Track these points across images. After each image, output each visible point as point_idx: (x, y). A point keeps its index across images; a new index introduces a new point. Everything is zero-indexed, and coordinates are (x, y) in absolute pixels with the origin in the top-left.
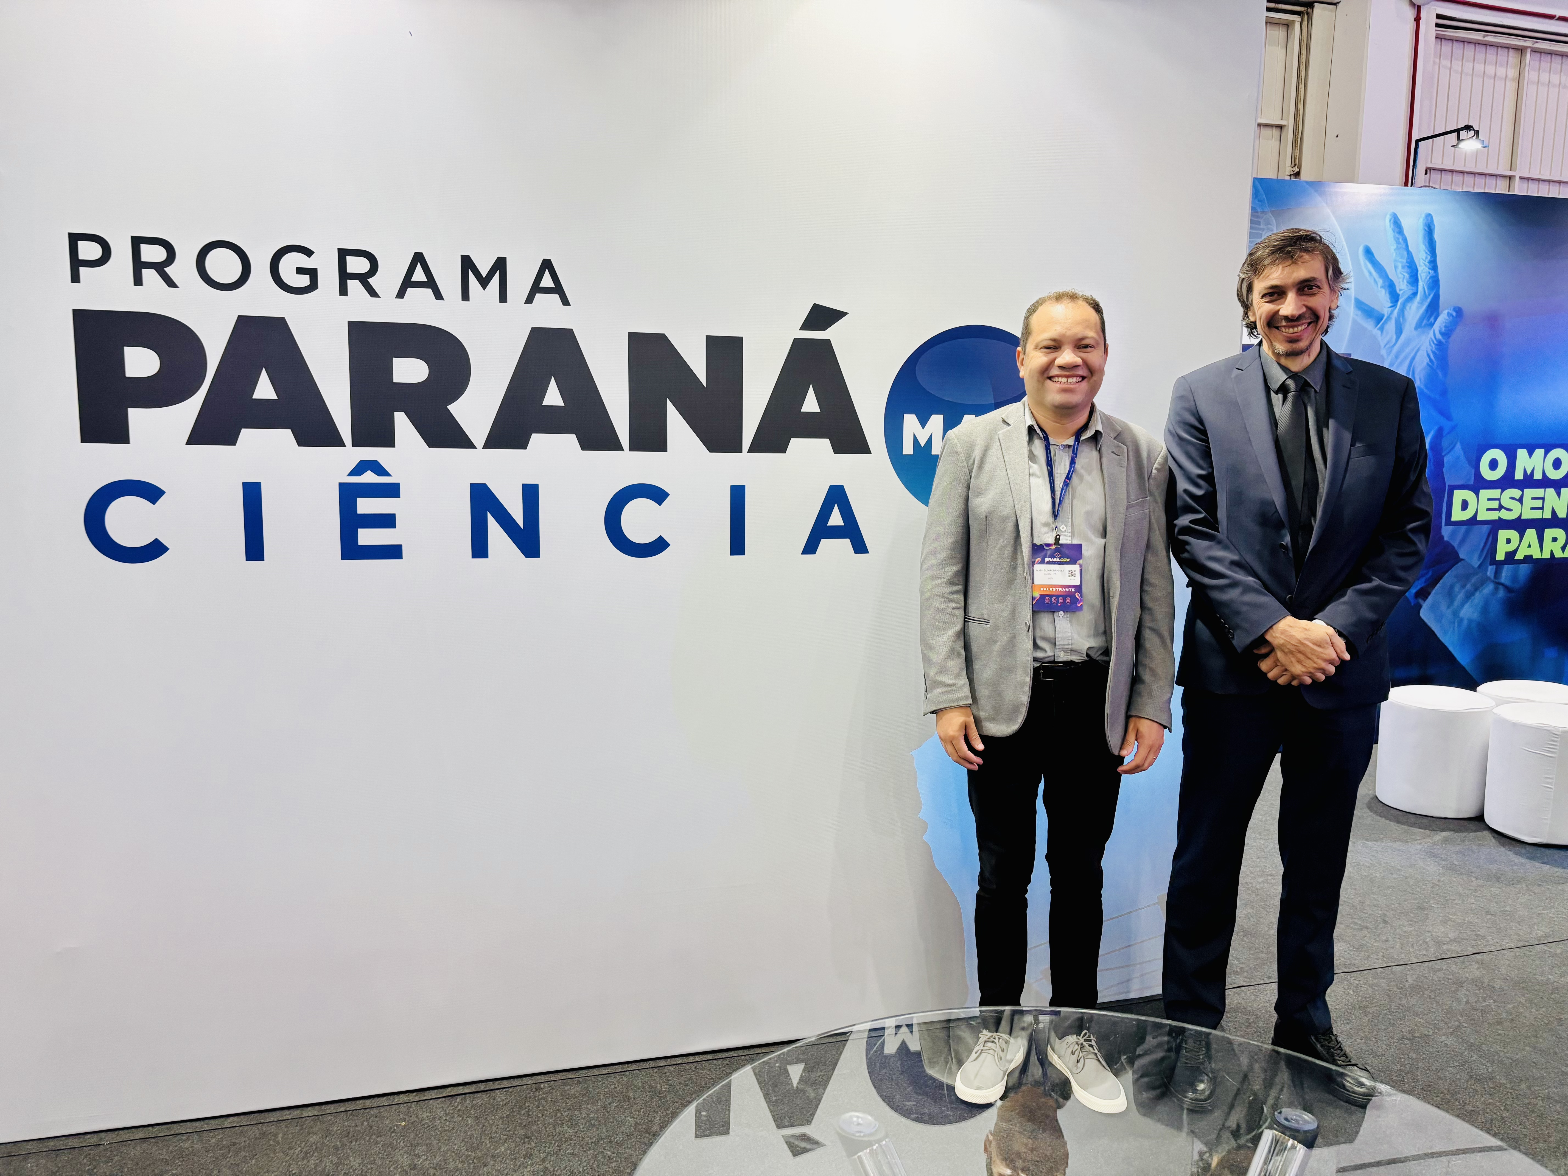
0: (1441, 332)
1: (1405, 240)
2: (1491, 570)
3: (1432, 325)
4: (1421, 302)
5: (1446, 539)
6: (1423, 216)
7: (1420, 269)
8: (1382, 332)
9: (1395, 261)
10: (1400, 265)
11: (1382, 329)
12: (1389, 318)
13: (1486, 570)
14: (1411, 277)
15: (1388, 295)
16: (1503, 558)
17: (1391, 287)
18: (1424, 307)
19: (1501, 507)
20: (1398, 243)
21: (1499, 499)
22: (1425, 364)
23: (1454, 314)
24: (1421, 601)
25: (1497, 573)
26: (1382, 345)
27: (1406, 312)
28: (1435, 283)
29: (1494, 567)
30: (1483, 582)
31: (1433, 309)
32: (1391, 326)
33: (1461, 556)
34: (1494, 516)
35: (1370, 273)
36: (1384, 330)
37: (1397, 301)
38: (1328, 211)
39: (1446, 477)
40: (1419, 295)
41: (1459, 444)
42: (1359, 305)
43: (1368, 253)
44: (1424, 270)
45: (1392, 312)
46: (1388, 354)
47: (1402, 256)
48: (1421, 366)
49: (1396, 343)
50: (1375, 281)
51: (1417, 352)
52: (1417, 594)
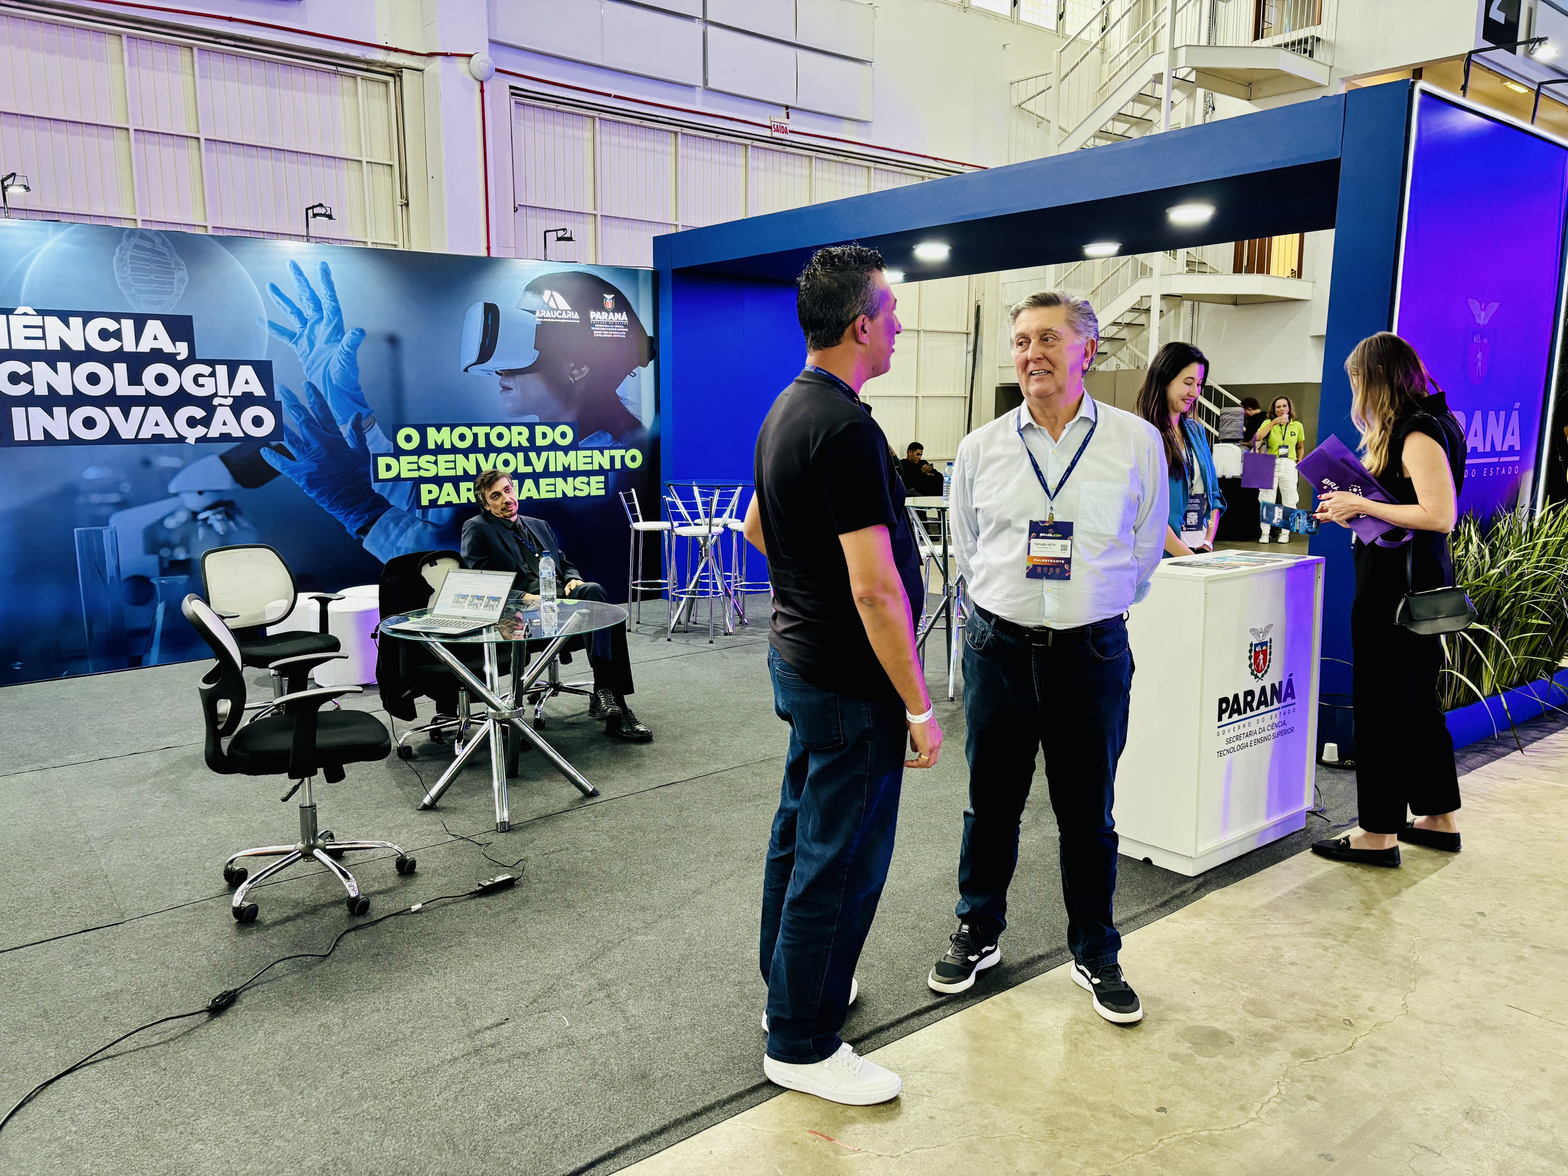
0: (347, 346)
1: (306, 280)
2: (418, 513)
3: (340, 341)
4: (328, 324)
5: (376, 491)
6: (319, 264)
7: (323, 302)
8: (296, 346)
9: (300, 295)
10: (304, 299)
11: (296, 343)
12: (301, 335)
13: (415, 513)
14: (315, 306)
17: (299, 314)
18: (331, 328)
19: (419, 468)
20: (299, 281)
21: (417, 463)
22: (338, 369)
23: (357, 333)
24: (363, 537)
25: (424, 515)
26: (299, 354)
27: (316, 332)
28: (337, 311)
29: (421, 510)
30: (414, 520)
31: (339, 330)
32: (304, 341)
33: (392, 503)
34: (415, 474)
35: (279, 303)
37: (307, 323)
38: (231, 256)
39: (369, 448)
40: (325, 320)
41: (376, 424)
42: (272, 325)
43: (274, 288)
44: (326, 303)
45: (303, 331)
46: (305, 362)
47: (305, 292)
48: (335, 369)
49: (309, 354)
50: (284, 309)
51: (330, 360)
52: (358, 532)
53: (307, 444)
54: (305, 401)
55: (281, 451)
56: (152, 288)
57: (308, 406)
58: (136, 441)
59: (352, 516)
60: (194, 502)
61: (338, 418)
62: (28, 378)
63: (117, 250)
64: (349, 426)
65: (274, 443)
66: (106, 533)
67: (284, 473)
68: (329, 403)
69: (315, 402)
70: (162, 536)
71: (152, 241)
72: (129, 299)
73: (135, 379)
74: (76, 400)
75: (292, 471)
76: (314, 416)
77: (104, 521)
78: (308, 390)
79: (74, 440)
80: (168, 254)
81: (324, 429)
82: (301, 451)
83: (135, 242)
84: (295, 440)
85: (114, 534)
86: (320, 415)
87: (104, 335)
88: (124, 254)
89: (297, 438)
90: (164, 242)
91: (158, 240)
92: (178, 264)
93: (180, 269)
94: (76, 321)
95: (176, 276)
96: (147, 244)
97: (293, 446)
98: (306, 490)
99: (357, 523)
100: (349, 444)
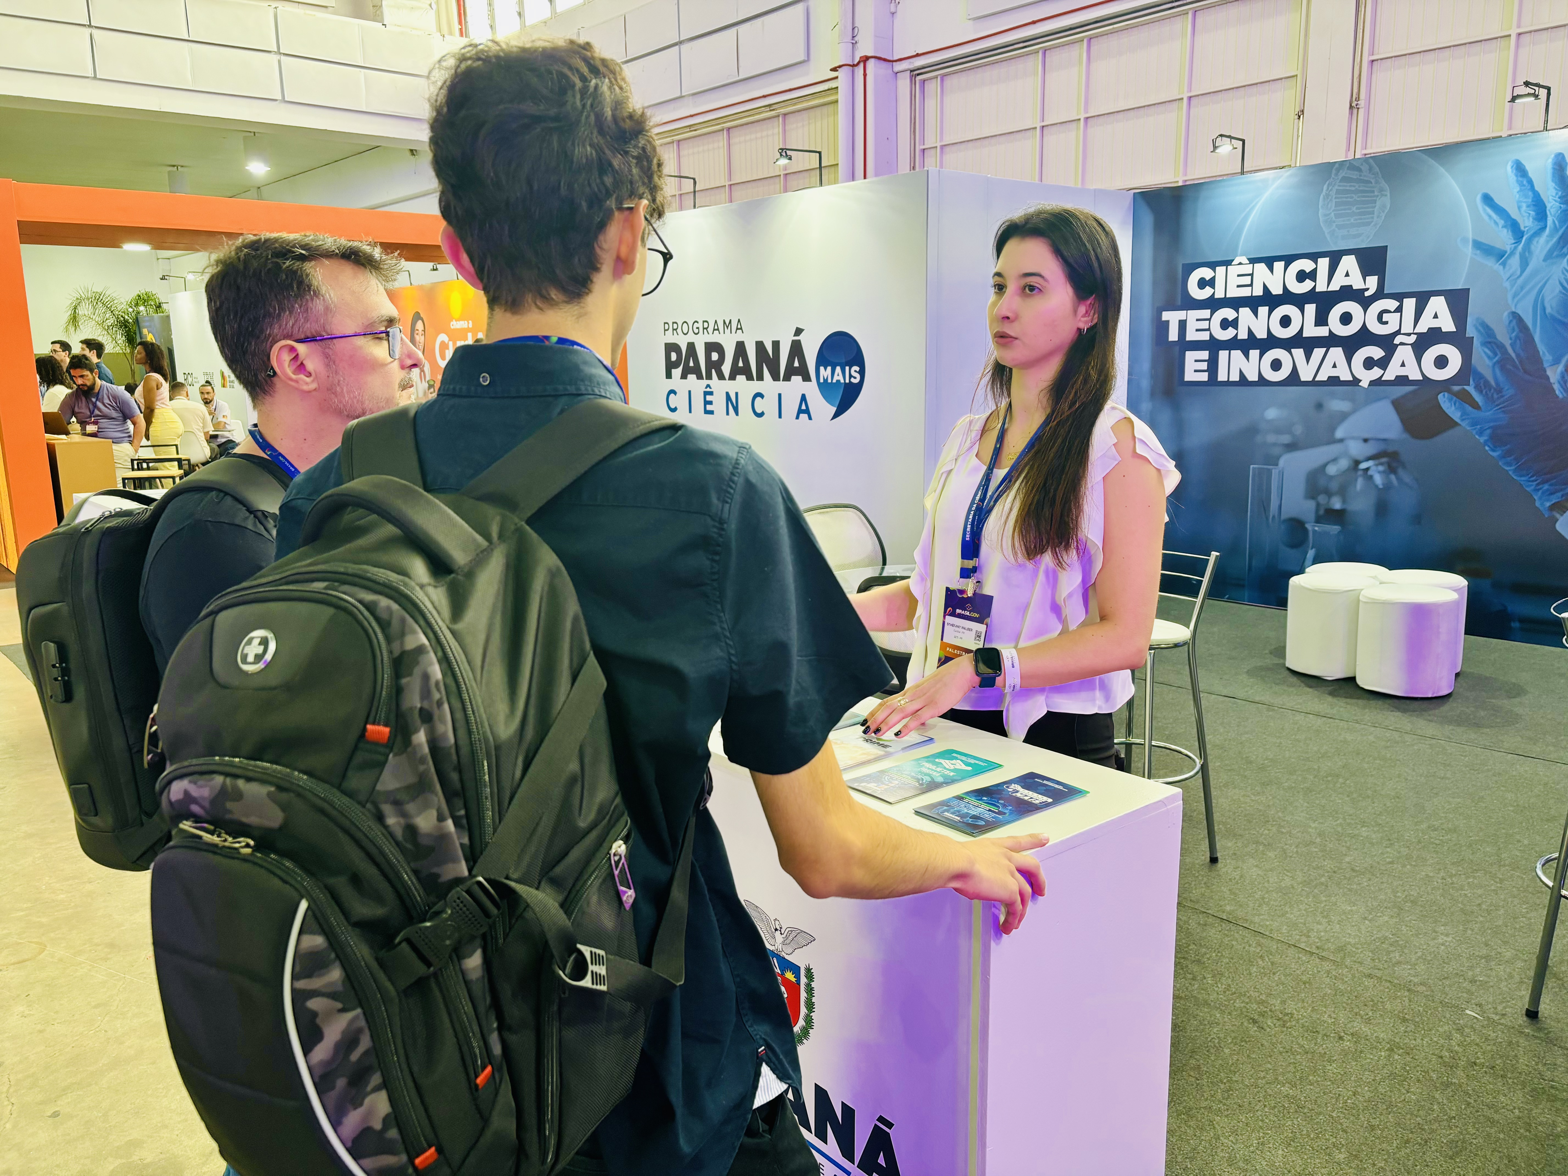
1: (1531, 182)
3: (1565, 255)
4: (1553, 234)
6: (1553, 156)
7: (1549, 206)
8: (1504, 267)
9: (1518, 202)
10: (1524, 205)
11: (1504, 264)
12: (1512, 253)
14: (1538, 213)
15: (1510, 233)
17: (1514, 226)
18: (1556, 238)
24: (1558, 516)
26: (1506, 278)
27: (1532, 247)
31: (1565, 241)
32: (1515, 260)
35: (1490, 216)
36: (1507, 267)
37: (1522, 237)
38: (1442, 170)
40: (1550, 227)
42: (1478, 245)
43: (1488, 200)
44: (1555, 205)
45: (1515, 248)
46: (1512, 286)
47: (1526, 197)
48: (1552, 294)
49: (1521, 275)
50: (1496, 223)
51: (1548, 280)
52: (1552, 508)
53: (1499, 391)
54: (1504, 337)
55: (1465, 398)
56: (1352, 221)
57: (1507, 343)
58: (1314, 383)
59: (1546, 487)
60: (1356, 449)
61: (1546, 357)
62: (1234, 323)
63: (1325, 187)
64: (1561, 368)
65: (1456, 388)
66: (1275, 473)
67: (1464, 424)
68: (1537, 338)
69: (1517, 337)
70: (1322, 482)
71: (1360, 170)
72: (1328, 237)
73: (1321, 320)
74: (1271, 342)
75: (1474, 424)
76: (1513, 355)
77: (1274, 461)
78: (1510, 322)
79: (1262, 381)
80: (1373, 181)
81: (1525, 372)
82: (1489, 399)
83: (1343, 174)
84: (1483, 385)
85: (1282, 474)
86: (1522, 354)
87: (1302, 276)
88: (1331, 190)
89: (1487, 383)
90: (1371, 169)
91: (1365, 168)
92: (1381, 190)
93: (1382, 195)
94: (1279, 266)
95: (1378, 203)
96: (1354, 175)
97: (1481, 392)
98: (1487, 448)
99: (1552, 496)
100: (1557, 392)
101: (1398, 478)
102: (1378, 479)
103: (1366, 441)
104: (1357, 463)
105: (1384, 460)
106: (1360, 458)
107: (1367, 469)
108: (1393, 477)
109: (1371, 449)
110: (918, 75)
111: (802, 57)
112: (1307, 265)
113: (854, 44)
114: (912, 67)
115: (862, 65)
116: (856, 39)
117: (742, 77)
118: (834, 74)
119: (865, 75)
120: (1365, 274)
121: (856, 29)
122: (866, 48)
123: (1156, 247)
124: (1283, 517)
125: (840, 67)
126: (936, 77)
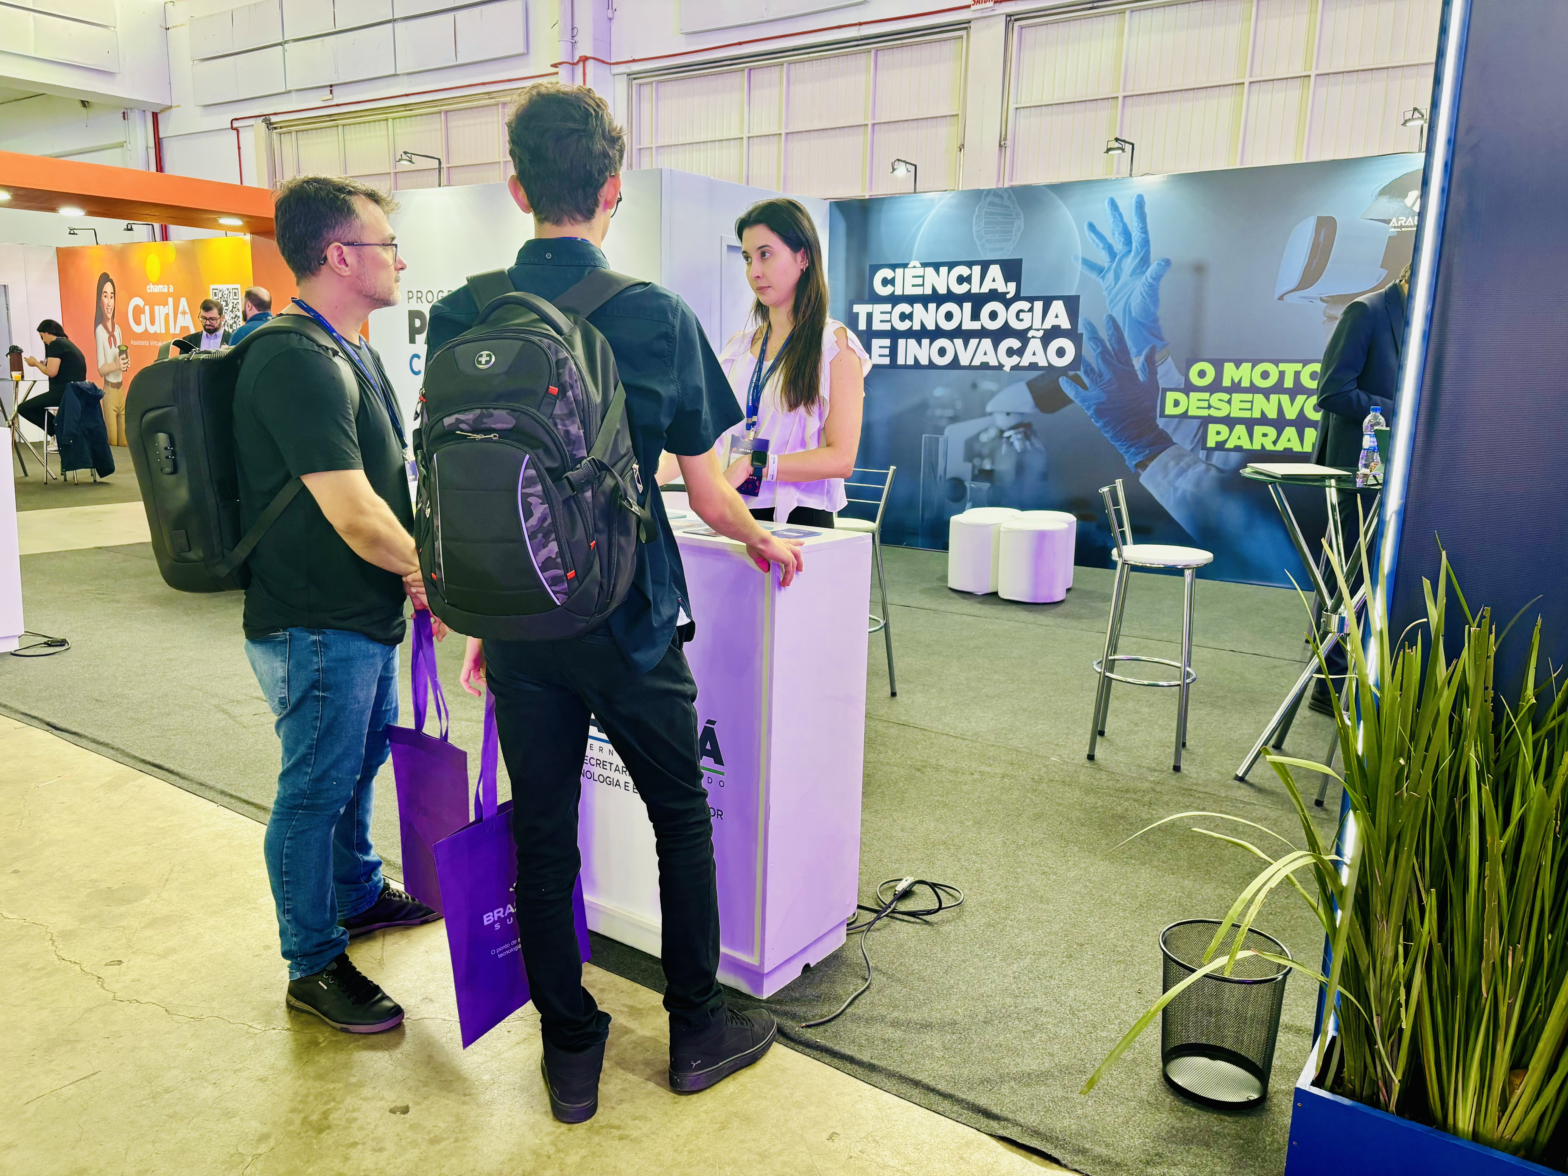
0: (1151, 277)
1: (1120, 215)
2: (1202, 454)
3: (1144, 273)
4: (1135, 257)
5: (1161, 427)
6: (1135, 196)
7: (1133, 235)
8: (1103, 280)
9: (1113, 230)
10: (1117, 233)
11: (1103, 278)
12: (1109, 269)
13: (1198, 453)
14: (1126, 240)
15: (1107, 254)
16: (1213, 445)
17: (1110, 249)
18: (1137, 260)
19: (1210, 407)
21: (1208, 400)
23: (1163, 264)
24: (1140, 471)
25: (1208, 457)
26: (1104, 289)
27: (1123, 265)
28: (1146, 243)
29: (1206, 452)
30: (1197, 461)
31: (1145, 261)
32: (1111, 276)
33: (1175, 440)
34: (1205, 413)
35: (1093, 240)
36: (1105, 280)
37: (1115, 257)
38: (1060, 202)
39: (1160, 382)
40: (1133, 252)
41: (1170, 358)
42: (1086, 262)
43: (1092, 227)
44: (1136, 235)
45: (1111, 266)
46: (1109, 295)
47: (1118, 227)
48: (1136, 302)
49: (1114, 287)
50: (1098, 245)
51: (1132, 292)
52: (1137, 466)
53: (1101, 375)
54: (1104, 334)
55: (1077, 380)
56: (997, 237)
58: (970, 367)
59: (1133, 450)
60: (1002, 421)
61: (1133, 351)
62: (910, 317)
63: (977, 209)
64: (1142, 358)
65: (1071, 373)
66: (941, 440)
67: (1077, 401)
68: (1126, 335)
69: (1113, 335)
70: (977, 447)
71: (1002, 197)
72: (979, 248)
73: (975, 316)
74: (937, 333)
75: (1083, 401)
76: (1110, 348)
77: (941, 431)
78: (1108, 322)
79: (932, 365)
80: (1011, 206)
81: (1118, 361)
82: (1094, 381)
83: (990, 200)
84: (1089, 371)
85: (946, 442)
87: (961, 280)
88: (981, 212)
89: (1092, 369)
90: (1010, 198)
91: (1005, 196)
92: (1018, 215)
93: (1018, 218)
94: (944, 270)
95: (1015, 225)
96: (997, 200)
97: (1088, 376)
98: (1093, 420)
99: (1137, 457)
100: (1140, 377)
101: (1032, 444)
102: (1017, 445)
103: (1008, 414)
104: (1002, 432)
105: (1021, 429)
106: (1004, 428)
107: (1010, 437)
108: (1028, 443)
109: (1012, 421)
110: (635, 79)
111: (522, 50)
112: (964, 271)
113: (574, 44)
114: (628, 71)
115: (581, 64)
116: (576, 39)
117: (460, 62)
118: (554, 70)
119: (584, 74)
120: (1007, 280)
121: (576, 29)
122: (585, 48)
123: (848, 249)
124: (948, 476)
125: (561, 64)
126: (651, 83)
